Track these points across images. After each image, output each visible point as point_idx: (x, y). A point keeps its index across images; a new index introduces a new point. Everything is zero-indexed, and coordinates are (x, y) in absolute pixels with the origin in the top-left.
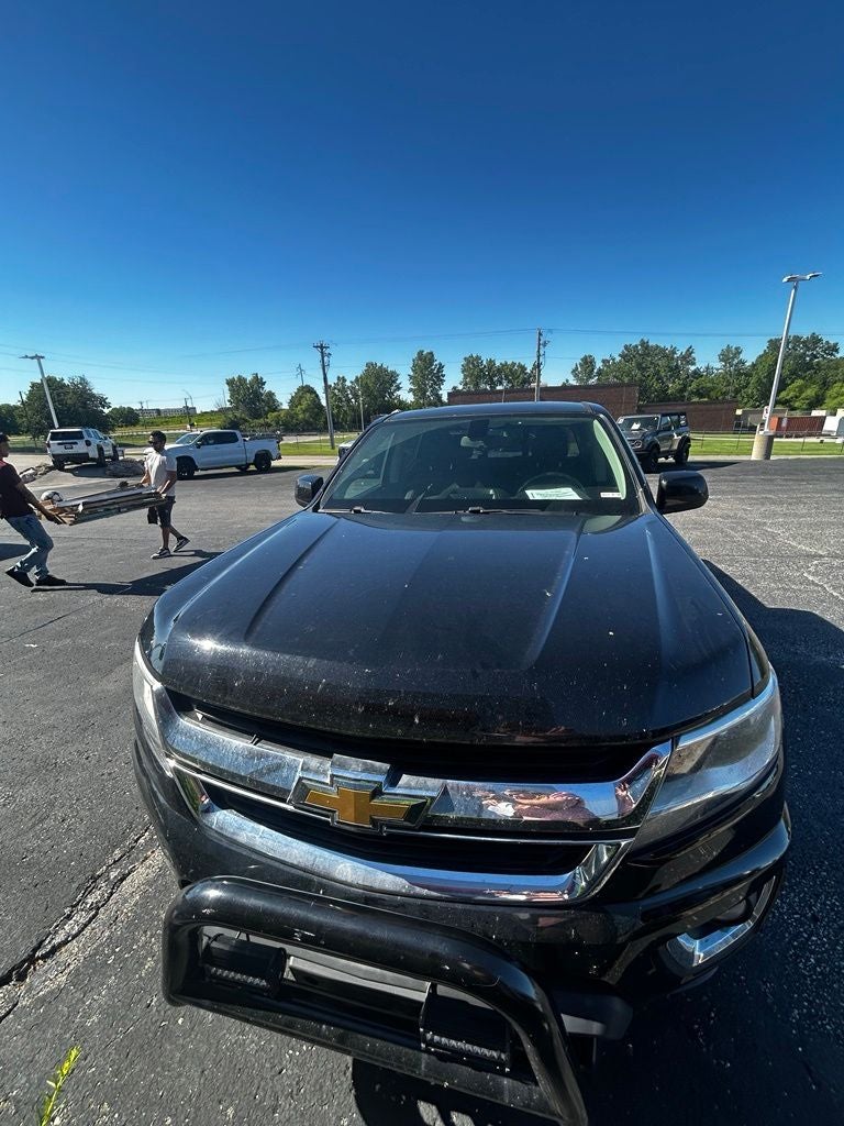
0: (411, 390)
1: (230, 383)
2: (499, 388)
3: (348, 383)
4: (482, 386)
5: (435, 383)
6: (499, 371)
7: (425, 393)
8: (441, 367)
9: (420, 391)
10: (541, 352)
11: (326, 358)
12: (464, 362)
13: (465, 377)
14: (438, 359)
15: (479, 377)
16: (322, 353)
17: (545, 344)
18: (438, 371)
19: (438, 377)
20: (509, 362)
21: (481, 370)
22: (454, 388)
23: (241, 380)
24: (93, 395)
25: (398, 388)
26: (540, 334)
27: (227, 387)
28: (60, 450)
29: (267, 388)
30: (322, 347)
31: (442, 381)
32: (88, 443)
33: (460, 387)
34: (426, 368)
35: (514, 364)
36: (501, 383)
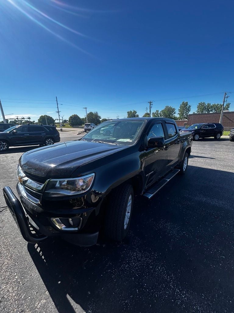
0: (179, 114)
1: (128, 112)
2: (211, 112)
3: (159, 112)
4: (204, 112)
5: (187, 111)
6: (212, 107)
7: (183, 115)
8: (190, 106)
9: (182, 114)
10: (225, 100)
11: (151, 105)
12: (198, 105)
13: (198, 109)
14: (189, 104)
15: (203, 109)
16: (150, 104)
17: (227, 97)
18: (189, 108)
19: (188, 110)
20: (216, 104)
21: (205, 107)
22: (194, 113)
23: (131, 112)
24: (98, 116)
25: (175, 113)
26: (225, 94)
27: (127, 114)
28: (86, 128)
29: (137, 114)
30: (150, 102)
31: (190, 111)
32: (91, 127)
33: (196, 113)
34: (185, 107)
35: (218, 104)
36: (212, 111)
